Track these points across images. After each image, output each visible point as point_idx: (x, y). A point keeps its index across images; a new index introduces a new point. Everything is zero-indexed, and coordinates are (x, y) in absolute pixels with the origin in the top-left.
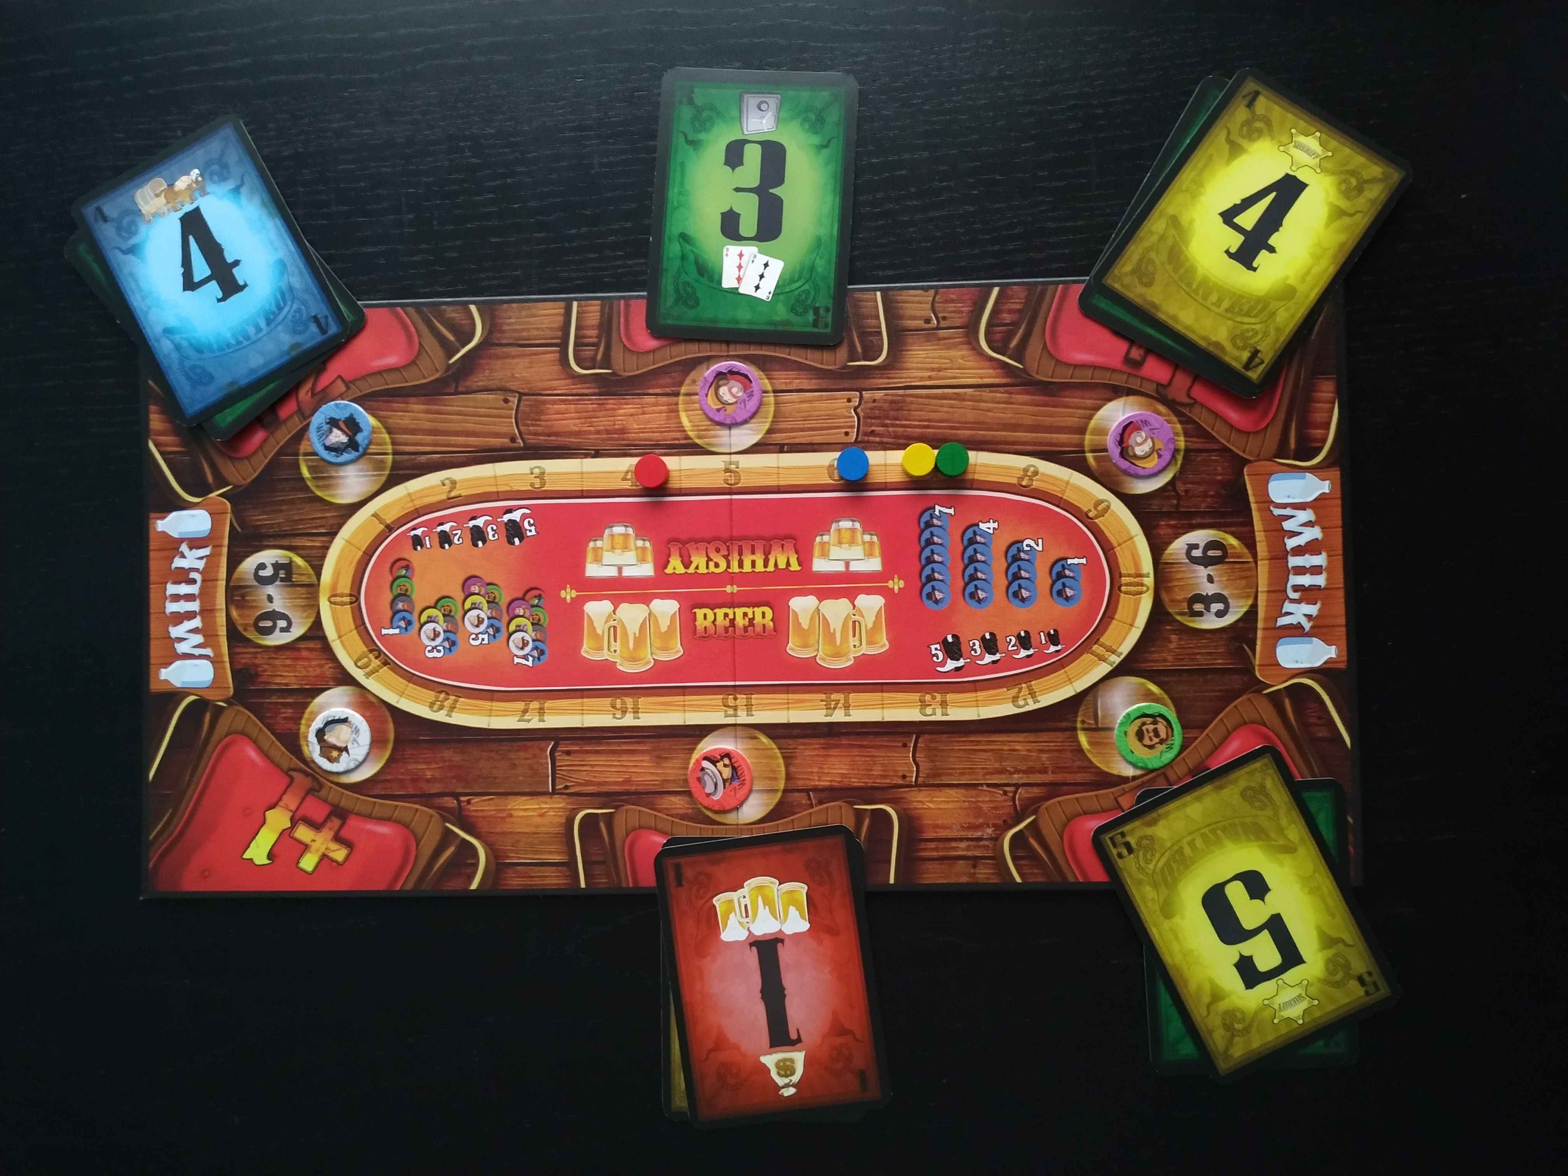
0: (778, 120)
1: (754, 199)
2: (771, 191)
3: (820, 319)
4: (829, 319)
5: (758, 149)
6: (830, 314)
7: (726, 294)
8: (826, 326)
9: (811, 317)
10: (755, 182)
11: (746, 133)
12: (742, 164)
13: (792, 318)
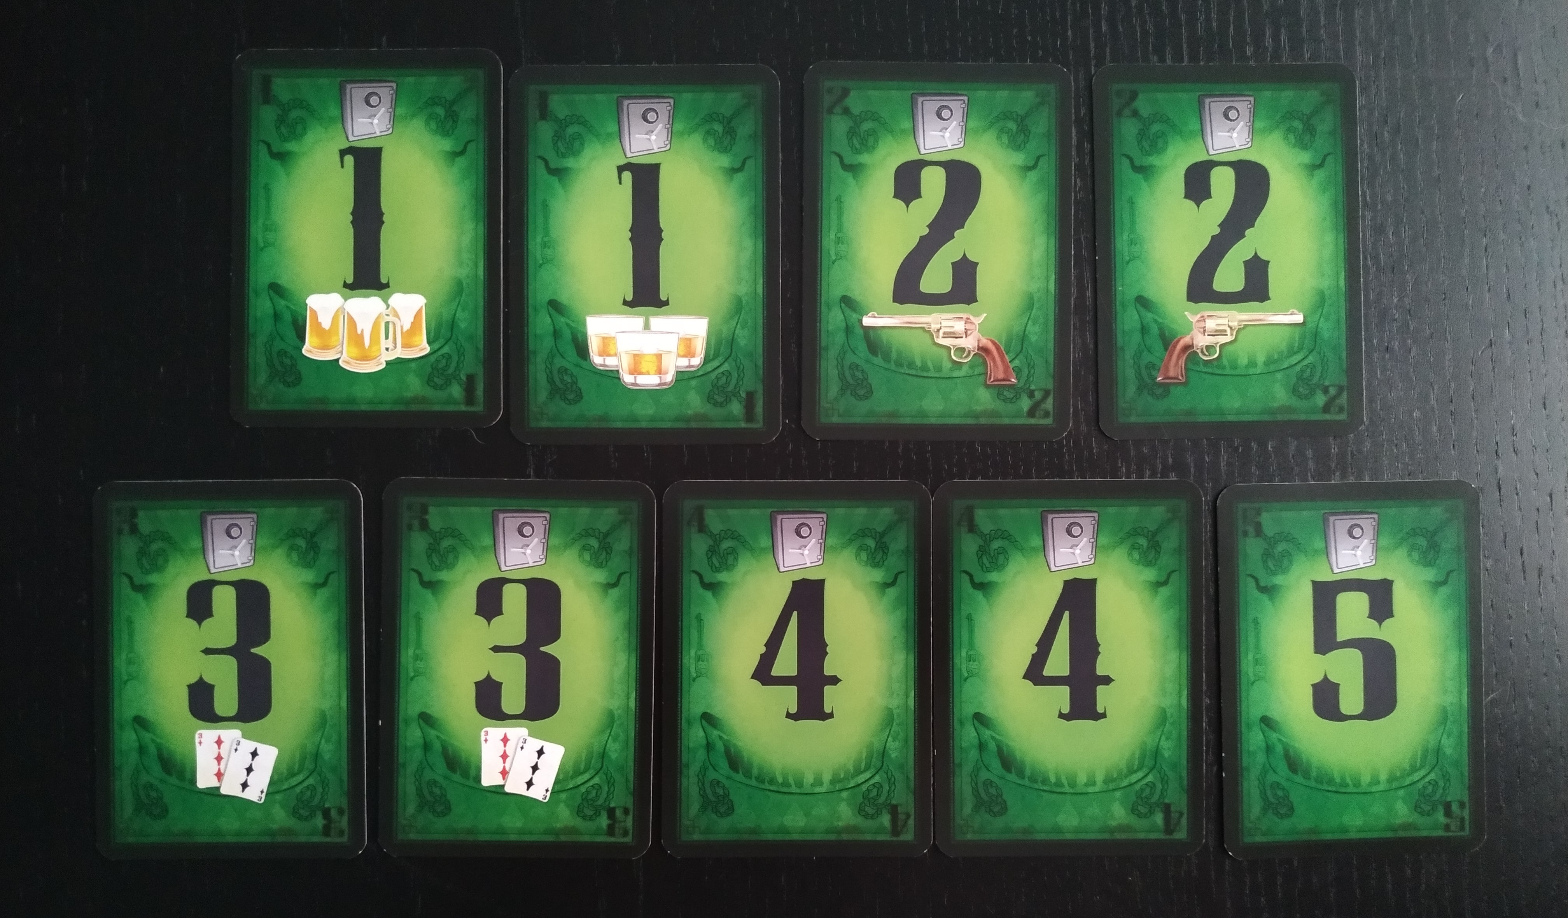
0: (547, 549)
1: (519, 661)
2: (542, 649)
3: (617, 825)
4: (629, 822)
5: (522, 590)
6: (630, 818)
7: (488, 794)
8: (625, 833)
9: (604, 821)
10: (519, 637)
11: (504, 568)
12: (501, 613)
13: (578, 823)
